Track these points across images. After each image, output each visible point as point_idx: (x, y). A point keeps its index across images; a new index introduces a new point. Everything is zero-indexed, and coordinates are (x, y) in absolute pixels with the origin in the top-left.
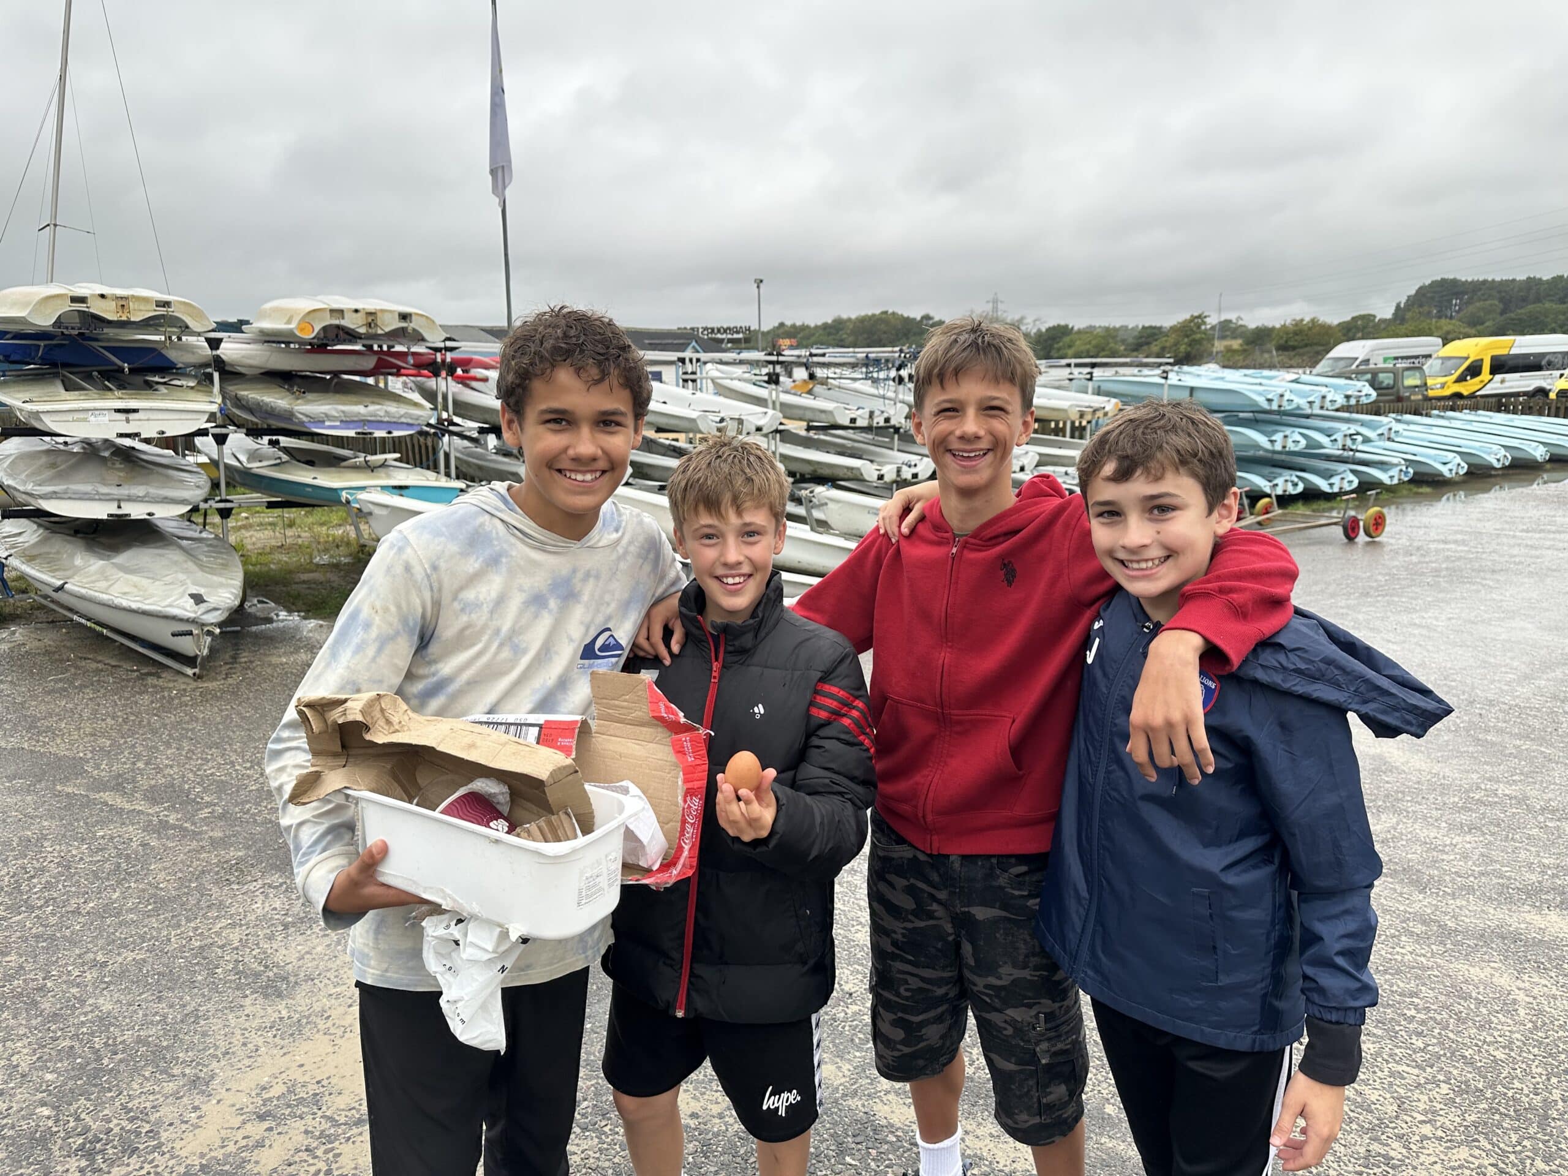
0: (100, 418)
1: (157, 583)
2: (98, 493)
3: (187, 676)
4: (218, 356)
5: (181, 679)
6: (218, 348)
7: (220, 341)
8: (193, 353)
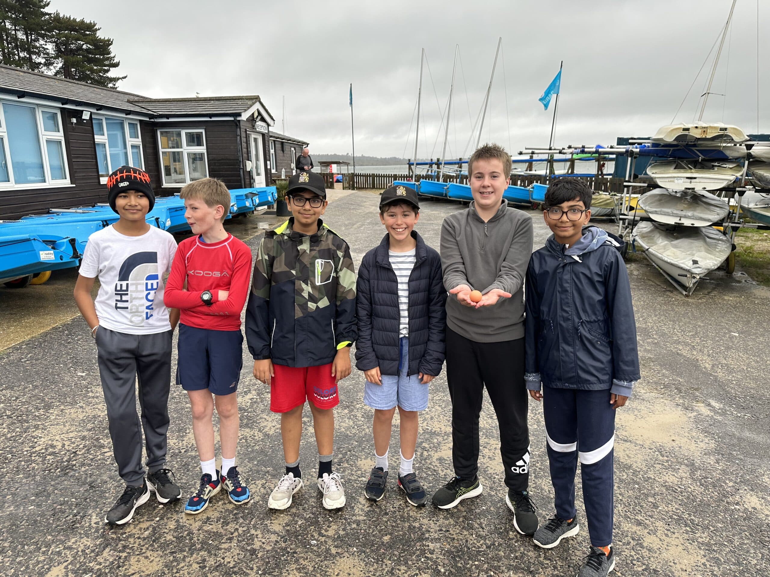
0: (680, 181)
1: (683, 253)
2: (673, 213)
3: (682, 294)
4: (750, 153)
5: (680, 295)
6: (750, 149)
7: (753, 145)
8: (738, 152)
